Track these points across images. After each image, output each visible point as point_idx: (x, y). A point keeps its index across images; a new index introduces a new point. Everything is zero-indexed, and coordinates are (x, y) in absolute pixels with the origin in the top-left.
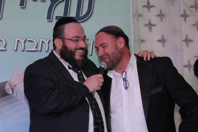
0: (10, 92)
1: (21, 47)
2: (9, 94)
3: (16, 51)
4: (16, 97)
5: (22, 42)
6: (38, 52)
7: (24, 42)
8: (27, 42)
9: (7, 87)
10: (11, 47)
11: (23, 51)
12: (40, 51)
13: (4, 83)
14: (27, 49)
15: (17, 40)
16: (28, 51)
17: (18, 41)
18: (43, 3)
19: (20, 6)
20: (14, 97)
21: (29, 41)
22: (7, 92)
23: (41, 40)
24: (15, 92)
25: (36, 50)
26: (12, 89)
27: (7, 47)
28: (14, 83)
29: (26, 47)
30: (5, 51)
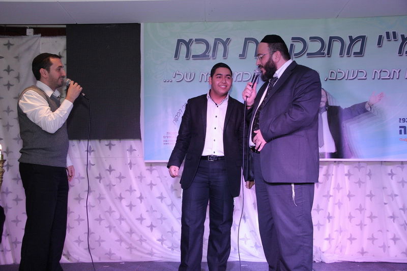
0: (369, 109)
1: (378, 76)
2: (368, 111)
3: (373, 79)
4: (373, 113)
5: (379, 72)
8: (382, 73)
9: (367, 106)
10: (370, 77)
11: (379, 79)
12: (392, 79)
13: (365, 103)
14: (382, 78)
15: (374, 71)
18: (396, 42)
19: (377, 45)
20: (371, 113)
21: (384, 71)
22: (367, 109)
23: (394, 70)
24: (372, 109)
25: (389, 78)
26: (371, 107)
27: (367, 77)
28: (372, 102)
29: (381, 76)
30: (366, 79)
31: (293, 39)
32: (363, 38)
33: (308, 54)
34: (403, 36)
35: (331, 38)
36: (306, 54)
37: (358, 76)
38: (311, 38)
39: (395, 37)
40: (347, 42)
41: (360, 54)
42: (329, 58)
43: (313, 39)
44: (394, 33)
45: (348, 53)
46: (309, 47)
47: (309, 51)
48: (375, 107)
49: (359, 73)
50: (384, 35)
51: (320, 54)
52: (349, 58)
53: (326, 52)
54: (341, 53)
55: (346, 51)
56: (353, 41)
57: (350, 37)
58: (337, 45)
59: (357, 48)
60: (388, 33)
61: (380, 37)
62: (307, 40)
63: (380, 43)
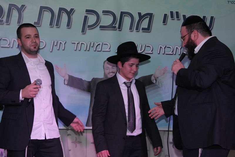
0: (154, 82)
1: (162, 51)
2: (154, 83)
3: (159, 54)
4: (158, 86)
5: (163, 48)
6: (174, 55)
7: (165, 48)
9: (153, 78)
10: (156, 51)
11: (164, 54)
12: (175, 54)
13: (151, 76)
14: (166, 53)
16: (166, 54)
17: (161, 47)
18: (179, 21)
19: (163, 23)
20: (157, 85)
21: (168, 47)
22: (153, 81)
23: (176, 47)
24: (157, 82)
25: (172, 53)
26: (156, 80)
27: (153, 51)
28: (157, 75)
29: (165, 51)
30: (152, 53)
31: (87, 11)
32: (150, 16)
33: (101, 27)
34: (184, 16)
35: (122, 13)
36: (99, 26)
37: (145, 51)
38: (104, 12)
39: (178, 16)
40: (137, 18)
41: (148, 29)
42: (120, 32)
43: (106, 12)
44: (177, 13)
45: (137, 29)
46: (102, 19)
47: (101, 24)
48: (160, 80)
49: (146, 48)
50: (169, 14)
51: (111, 27)
52: (138, 33)
53: (117, 26)
54: (131, 28)
55: (135, 26)
56: (142, 17)
57: (139, 14)
58: (127, 20)
59: (145, 24)
60: (172, 13)
61: (165, 15)
62: (100, 13)
63: (165, 21)
